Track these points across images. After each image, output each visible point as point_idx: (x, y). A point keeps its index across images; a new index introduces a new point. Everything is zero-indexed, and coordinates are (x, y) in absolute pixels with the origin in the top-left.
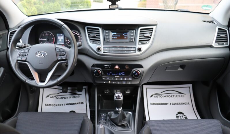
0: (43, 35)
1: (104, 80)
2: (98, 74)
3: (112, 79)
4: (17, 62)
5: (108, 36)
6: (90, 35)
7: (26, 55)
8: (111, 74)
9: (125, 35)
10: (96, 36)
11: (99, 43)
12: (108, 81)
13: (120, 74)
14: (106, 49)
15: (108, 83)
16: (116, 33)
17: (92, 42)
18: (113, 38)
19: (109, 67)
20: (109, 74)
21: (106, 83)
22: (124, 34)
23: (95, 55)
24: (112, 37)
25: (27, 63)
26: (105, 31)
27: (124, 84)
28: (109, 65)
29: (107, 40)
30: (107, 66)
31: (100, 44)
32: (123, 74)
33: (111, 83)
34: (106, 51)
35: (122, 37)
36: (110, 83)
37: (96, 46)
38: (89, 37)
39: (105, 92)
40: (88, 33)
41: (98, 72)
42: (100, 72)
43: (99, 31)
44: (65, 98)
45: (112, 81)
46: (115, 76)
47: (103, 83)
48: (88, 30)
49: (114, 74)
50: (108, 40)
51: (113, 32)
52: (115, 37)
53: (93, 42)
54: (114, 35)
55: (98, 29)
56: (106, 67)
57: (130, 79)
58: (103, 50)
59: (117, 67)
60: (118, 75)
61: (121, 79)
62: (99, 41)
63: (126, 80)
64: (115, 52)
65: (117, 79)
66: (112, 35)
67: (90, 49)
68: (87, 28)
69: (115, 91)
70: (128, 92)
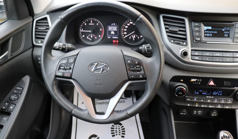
0: (86, 24)
1: (189, 102)
2: (181, 93)
3: (202, 100)
4: (55, 79)
5: (199, 31)
6: (168, 28)
7: (70, 68)
8: (200, 94)
9: (225, 31)
10: (180, 30)
11: (184, 43)
12: (195, 102)
13: (214, 93)
14: (197, 54)
15: (194, 106)
16: (210, 28)
17: (172, 41)
18: (206, 35)
19: (199, 83)
20: (198, 93)
21: (192, 106)
22: (223, 30)
23: (177, 62)
24: (205, 33)
25: (71, 81)
26: (193, 23)
27: (219, 108)
28: (198, 80)
29: (197, 39)
30: (195, 80)
31: (186, 45)
32: (220, 93)
33: (200, 106)
34: (197, 58)
35: (220, 35)
36: (197, 106)
37: (180, 48)
38: (167, 32)
39: (182, 114)
40: (165, 24)
41: (181, 90)
42: (183, 88)
43: (184, 24)
44: (106, 103)
45: (201, 103)
46: (207, 97)
47: (186, 105)
48: (164, 21)
49: (205, 94)
50: (199, 39)
51: (205, 25)
52: (209, 33)
53: (174, 40)
54: (207, 30)
55: (183, 20)
56: (194, 82)
57: (230, 102)
58: (192, 55)
59: (212, 83)
60: (212, 95)
61: (216, 101)
62: (186, 39)
63: (223, 102)
64: (212, 60)
65: (209, 101)
66: (205, 31)
67: (169, 52)
68: (164, 17)
69: (195, 112)
70: (214, 114)
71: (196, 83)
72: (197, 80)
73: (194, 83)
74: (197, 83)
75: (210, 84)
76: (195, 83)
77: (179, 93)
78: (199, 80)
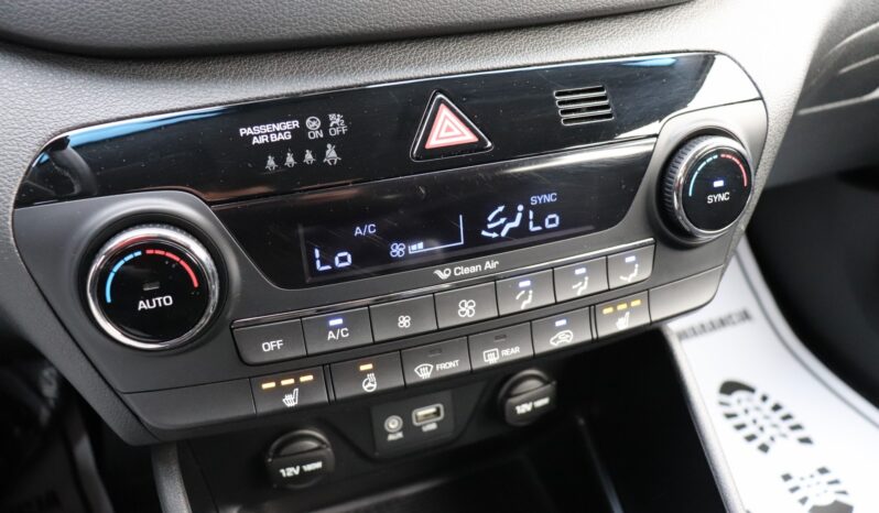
1: (283, 371)
2: (166, 301)
3: (404, 322)
8: (372, 257)
12: (348, 358)
13: (499, 224)
15: (344, 392)
19: (331, 154)
20: (342, 261)
21: (319, 396)
28: (313, 124)
30: (281, 131)
32: (541, 212)
33: (396, 382)
36: (370, 385)
39: (292, 471)
42: (181, 252)
45: (399, 351)
46: (443, 275)
47: (260, 407)
49: (417, 247)
56: (278, 149)
57: (635, 270)
59: (448, 129)
60: (477, 247)
61: (526, 298)
63: (581, 289)
65: (467, 311)
69: (393, 424)
70: (530, 399)
71: (299, 157)
72: (295, 124)
73: (271, 162)
74: (309, 157)
75: (433, 142)
76: (290, 160)
77: (142, 305)
78: (325, 126)
